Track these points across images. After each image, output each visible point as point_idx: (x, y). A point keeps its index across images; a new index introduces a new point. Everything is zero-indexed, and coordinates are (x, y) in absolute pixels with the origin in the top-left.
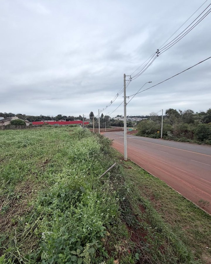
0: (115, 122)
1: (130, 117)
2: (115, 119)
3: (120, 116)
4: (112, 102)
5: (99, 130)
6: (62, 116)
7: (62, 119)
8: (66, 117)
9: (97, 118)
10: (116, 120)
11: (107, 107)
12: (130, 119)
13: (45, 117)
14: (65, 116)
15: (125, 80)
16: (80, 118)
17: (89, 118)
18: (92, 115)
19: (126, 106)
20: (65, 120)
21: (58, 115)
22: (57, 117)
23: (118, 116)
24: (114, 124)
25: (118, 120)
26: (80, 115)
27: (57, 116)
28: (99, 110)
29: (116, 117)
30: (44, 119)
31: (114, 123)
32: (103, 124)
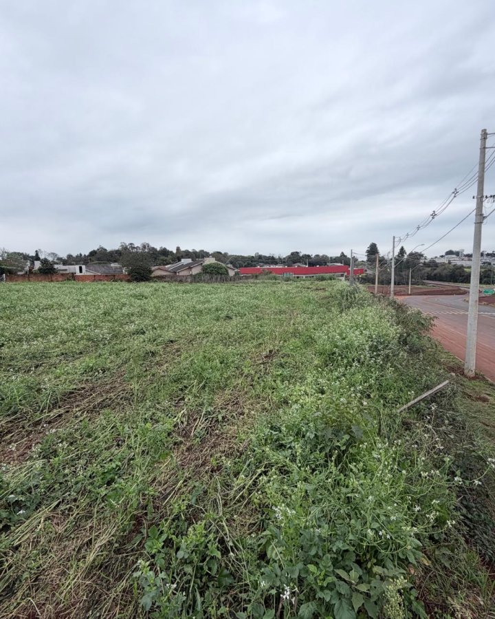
0: (438, 270)
1: (488, 255)
2: (438, 261)
3: (457, 254)
4: (434, 215)
5: (392, 289)
6: (301, 255)
7: (300, 262)
8: (309, 256)
9: (386, 257)
10: (443, 264)
11: (418, 228)
12: (488, 260)
13: (265, 257)
14: (307, 254)
15: (483, 148)
16: (343, 259)
17: (365, 259)
18: (373, 250)
19: (481, 223)
20: (306, 264)
21: (292, 254)
22: (289, 257)
23: (450, 253)
24: (435, 275)
25: (450, 263)
26: (342, 253)
27: (289, 254)
28: (394, 237)
29: (442, 256)
30: (263, 262)
31: (435, 272)
32: (403, 273)
